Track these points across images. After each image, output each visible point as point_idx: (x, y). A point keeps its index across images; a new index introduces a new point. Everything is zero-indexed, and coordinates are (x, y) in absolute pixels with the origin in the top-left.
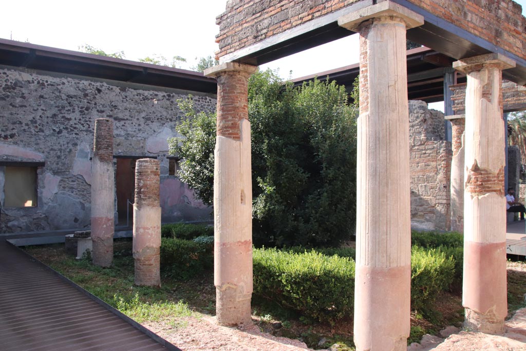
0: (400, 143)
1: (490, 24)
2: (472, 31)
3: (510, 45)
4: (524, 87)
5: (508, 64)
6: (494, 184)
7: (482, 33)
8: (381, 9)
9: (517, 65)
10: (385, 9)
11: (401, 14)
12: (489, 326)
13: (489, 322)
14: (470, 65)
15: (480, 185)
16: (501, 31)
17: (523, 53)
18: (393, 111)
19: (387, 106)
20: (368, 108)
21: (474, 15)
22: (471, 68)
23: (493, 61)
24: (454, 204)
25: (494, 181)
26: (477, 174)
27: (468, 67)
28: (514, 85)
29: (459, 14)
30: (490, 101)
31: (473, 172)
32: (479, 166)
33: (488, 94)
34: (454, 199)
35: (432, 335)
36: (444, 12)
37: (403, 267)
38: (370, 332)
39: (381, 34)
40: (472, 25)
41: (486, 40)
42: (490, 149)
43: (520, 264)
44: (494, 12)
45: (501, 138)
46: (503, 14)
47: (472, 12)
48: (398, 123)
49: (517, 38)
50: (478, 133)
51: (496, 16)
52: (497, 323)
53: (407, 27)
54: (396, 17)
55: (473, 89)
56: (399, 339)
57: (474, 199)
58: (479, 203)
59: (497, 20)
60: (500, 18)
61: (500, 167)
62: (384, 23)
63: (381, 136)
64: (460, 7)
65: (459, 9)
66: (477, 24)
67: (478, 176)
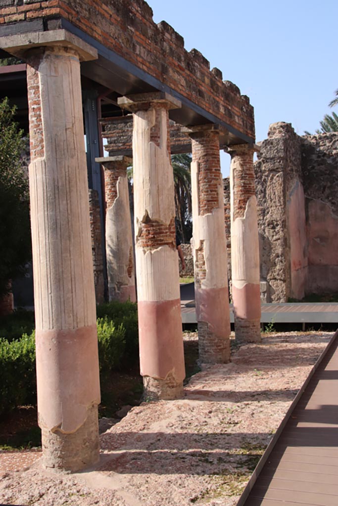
0: (80, 192)
1: (157, 58)
2: (141, 66)
3: (175, 82)
4: (187, 128)
5: (175, 105)
6: (167, 236)
7: (150, 69)
8: (56, 38)
9: (182, 105)
10: (60, 39)
11: (76, 46)
12: (169, 391)
13: (169, 387)
14: (136, 103)
15: (152, 238)
16: (166, 67)
17: (187, 92)
18: (72, 157)
19: (66, 151)
20: (43, 153)
21: (142, 48)
22: (137, 106)
23: (160, 101)
24: (112, 269)
25: (166, 233)
26: (148, 226)
27: (134, 105)
28: (173, 123)
29: (128, 46)
30: (158, 145)
31: (143, 225)
32: (150, 217)
33: (156, 137)
34: (110, 260)
35: (108, 417)
36: (114, 43)
37: (91, 326)
38: (60, 404)
39: (55, 68)
40: (140, 59)
41: (153, 76)
42: (160, 198)
43: (186, 334)
44: (159, 45)
45: (171, 186)
46: (168, 47)
47: (140, 45)
48: (78, 170)
49: (182, 75)
50: (148, 181)
51: (162, 49)
52: (176, 387)
53: (80, 59)
54: (71, 49)
55: (140, 131)
56: (91, 407)
57: (146, 254)
58: (153, 258)
59: (162, 54)
60: (165, 52)
61: (171, 218)
62: (57, 54)
63: (60, 184)
64: (129, 38)
65: (128, 41)
66: (145, 58)
67: (149, 229)
